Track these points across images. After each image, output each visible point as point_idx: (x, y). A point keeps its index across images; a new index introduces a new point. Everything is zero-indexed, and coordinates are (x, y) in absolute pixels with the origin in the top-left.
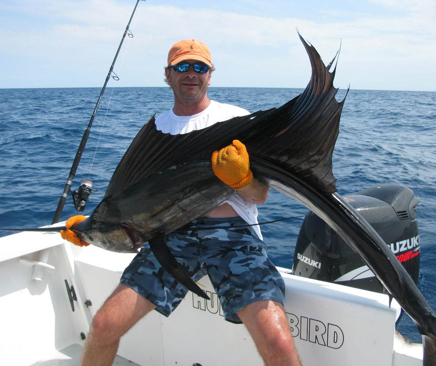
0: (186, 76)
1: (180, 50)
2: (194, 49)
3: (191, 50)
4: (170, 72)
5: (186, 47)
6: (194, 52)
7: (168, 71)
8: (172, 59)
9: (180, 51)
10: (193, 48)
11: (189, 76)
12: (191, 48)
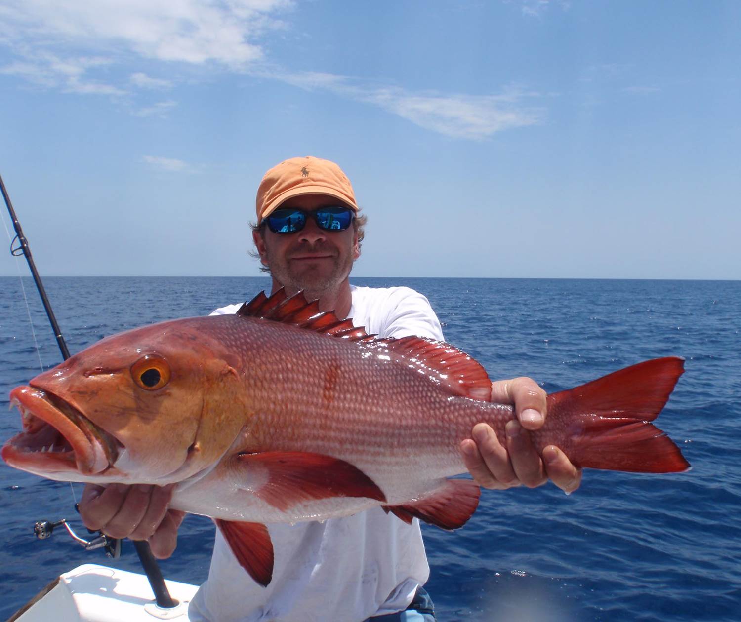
0: (300, 240)
1: (278, 182)
2: (312, 175)
3: (304, 177)
4: (263, 237)
5: (293, 173)
6: (313, 180)
7: (259, 235)
8: (263, 206)
9: (280, 184)
10: (307, 173)
11: (308, 238)
12: (305, 171)
